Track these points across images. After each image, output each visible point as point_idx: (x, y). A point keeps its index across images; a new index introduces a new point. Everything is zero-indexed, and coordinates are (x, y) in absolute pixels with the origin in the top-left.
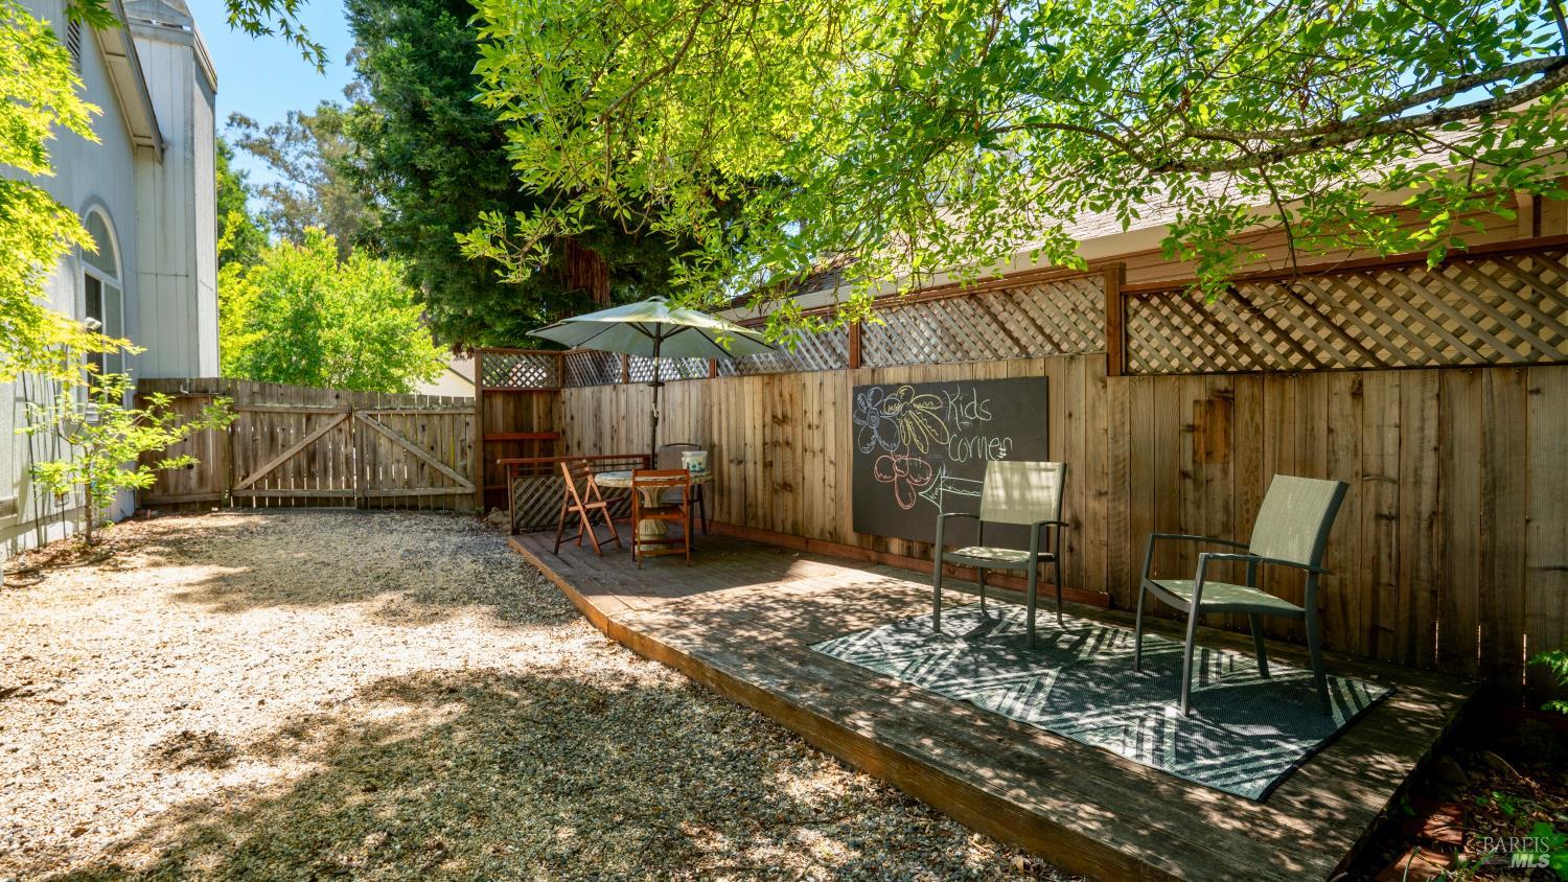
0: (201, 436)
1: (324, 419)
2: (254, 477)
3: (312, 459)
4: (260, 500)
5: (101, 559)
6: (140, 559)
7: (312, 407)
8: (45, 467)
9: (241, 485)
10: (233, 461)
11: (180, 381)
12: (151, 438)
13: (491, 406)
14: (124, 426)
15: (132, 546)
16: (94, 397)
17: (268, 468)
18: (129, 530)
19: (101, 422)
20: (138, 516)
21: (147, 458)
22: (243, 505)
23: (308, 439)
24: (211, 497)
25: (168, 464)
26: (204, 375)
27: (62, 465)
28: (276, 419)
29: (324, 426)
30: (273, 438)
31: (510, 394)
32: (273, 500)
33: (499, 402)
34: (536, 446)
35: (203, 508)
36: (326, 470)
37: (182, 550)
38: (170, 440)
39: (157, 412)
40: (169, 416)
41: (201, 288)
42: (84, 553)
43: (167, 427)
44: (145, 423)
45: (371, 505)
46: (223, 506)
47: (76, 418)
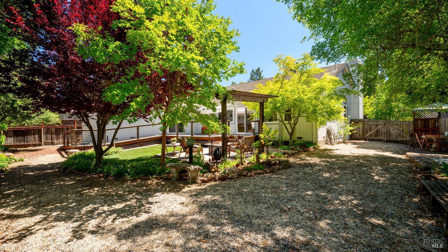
0: (359, 128)
1: (380, 125)
2: (367, 135)
3: (377, 132)
4: (368, 139)
5: (345, 143)
6: (350, 144)
7: (377, 123)
8: (340, 131)
9: (365, 136)
10: (364, 132)
11: (356, 120)
12: (351, 128)
13: (417, 122)
14: (348, 127)
15: (349, 143)
16: (345, 123)
17: (370, 134)
18: (348, 141)
19: (346, 126)
20: (350, 140)
21: (351, 131)
22: (365, 139)
23: (377, 129)
24: (360, 138)
25: (353, 132)
26: (360, 118)
27: (341, 131)
28: (371, 125)
29: (380, 127)
30: (371, 129)
31: (422, 120)
32: (370, 139)
33: (419, 122)
34: (431, 131)
35: (359, 139)
36: (380, 134)
37: (355, 144)
38: (353, 128)
39: (353, 125)
40: (354, 125)
41: (360, 104)
42: (343, 142)
43: (353, 127)
44: (351, 126)
45: (388, 141)
46: (362, 140)
47: (343, 126)
